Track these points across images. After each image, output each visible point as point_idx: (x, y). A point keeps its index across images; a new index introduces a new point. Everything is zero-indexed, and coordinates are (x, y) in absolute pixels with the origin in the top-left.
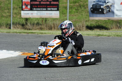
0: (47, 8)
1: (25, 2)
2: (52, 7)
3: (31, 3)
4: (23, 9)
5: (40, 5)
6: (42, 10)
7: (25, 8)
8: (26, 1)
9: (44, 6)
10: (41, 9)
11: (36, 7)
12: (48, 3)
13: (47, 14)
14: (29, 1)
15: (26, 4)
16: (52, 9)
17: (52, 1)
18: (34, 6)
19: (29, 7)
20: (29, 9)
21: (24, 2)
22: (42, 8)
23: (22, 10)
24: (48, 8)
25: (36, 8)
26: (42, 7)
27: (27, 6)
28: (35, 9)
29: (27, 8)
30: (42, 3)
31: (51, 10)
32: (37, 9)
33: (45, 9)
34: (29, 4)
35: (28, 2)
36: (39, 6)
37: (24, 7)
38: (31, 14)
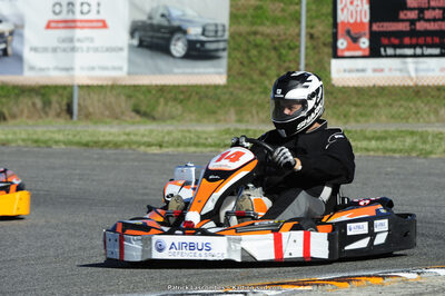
1: (349, 23)
3: (375, 28)
4: (339, 54)
6: (423, 56)
7: (348, 49)
8: (352, 21)
9: (429, 40)
10: (418, 51)
11: (396, 41)
14: (366, 20)
15: (352, 32)
18: (385, 41)
19: (364, 43)
20: (367, 53)
21: (343, 23)
22: (421, 47)
23: (336, 56)
25: (395, 47)
26: (421, 41)
27: (355, 40)
28: (390, 51)
30: (420, 26)
34: (367, 31)
35: (362, 22)
36: (407, 40)
37: (342, 43)
38: (375, 70)
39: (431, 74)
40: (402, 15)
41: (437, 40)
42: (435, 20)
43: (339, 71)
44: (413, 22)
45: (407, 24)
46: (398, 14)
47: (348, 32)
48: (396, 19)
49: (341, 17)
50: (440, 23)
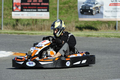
0: (37, 9)
2: (42, 8)
3: (22, 4)
4: (14, 10)
5: (31, 6)
6: (32, 11)
8: (17, 2)
9: (34, 7)
10: (32, 10)
11: (27, 8)
12: (38, 4)
13: (37, 15)
16: (43, 10)
17: (42, 3)
18: (24, 7)
19: (20, 8)
20: (20, 10)
21: (15, 3)
22: (32, 9)
23: (13, 11)
24: (39, 9)
26: (32, 8)
27: (17, 7)
28: (25, 10)
29: (18, 9)
30: (32, 4)
31: (41, 11)
32: (28, 10)
33: (36, 10)
36: (29, 7)
37: (15, 8)
38: (22, 15)
39: (34, 16)
40: (28, 1)
41: (36, 8)
42: (35, 2)
43: (14, 15)
44: (30, 3)
45: (29, 3)
46: (27, 1)
47: (16, 5)
48: (27, 2)
49: (14, 1)
50: (36, 3)
